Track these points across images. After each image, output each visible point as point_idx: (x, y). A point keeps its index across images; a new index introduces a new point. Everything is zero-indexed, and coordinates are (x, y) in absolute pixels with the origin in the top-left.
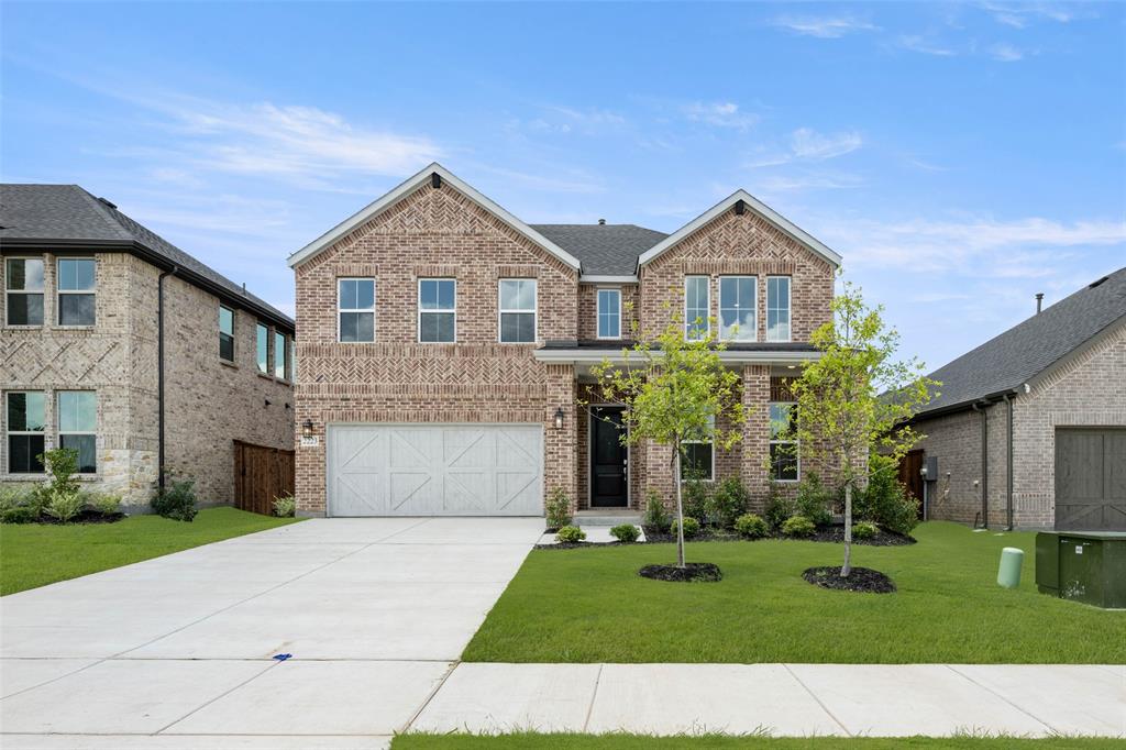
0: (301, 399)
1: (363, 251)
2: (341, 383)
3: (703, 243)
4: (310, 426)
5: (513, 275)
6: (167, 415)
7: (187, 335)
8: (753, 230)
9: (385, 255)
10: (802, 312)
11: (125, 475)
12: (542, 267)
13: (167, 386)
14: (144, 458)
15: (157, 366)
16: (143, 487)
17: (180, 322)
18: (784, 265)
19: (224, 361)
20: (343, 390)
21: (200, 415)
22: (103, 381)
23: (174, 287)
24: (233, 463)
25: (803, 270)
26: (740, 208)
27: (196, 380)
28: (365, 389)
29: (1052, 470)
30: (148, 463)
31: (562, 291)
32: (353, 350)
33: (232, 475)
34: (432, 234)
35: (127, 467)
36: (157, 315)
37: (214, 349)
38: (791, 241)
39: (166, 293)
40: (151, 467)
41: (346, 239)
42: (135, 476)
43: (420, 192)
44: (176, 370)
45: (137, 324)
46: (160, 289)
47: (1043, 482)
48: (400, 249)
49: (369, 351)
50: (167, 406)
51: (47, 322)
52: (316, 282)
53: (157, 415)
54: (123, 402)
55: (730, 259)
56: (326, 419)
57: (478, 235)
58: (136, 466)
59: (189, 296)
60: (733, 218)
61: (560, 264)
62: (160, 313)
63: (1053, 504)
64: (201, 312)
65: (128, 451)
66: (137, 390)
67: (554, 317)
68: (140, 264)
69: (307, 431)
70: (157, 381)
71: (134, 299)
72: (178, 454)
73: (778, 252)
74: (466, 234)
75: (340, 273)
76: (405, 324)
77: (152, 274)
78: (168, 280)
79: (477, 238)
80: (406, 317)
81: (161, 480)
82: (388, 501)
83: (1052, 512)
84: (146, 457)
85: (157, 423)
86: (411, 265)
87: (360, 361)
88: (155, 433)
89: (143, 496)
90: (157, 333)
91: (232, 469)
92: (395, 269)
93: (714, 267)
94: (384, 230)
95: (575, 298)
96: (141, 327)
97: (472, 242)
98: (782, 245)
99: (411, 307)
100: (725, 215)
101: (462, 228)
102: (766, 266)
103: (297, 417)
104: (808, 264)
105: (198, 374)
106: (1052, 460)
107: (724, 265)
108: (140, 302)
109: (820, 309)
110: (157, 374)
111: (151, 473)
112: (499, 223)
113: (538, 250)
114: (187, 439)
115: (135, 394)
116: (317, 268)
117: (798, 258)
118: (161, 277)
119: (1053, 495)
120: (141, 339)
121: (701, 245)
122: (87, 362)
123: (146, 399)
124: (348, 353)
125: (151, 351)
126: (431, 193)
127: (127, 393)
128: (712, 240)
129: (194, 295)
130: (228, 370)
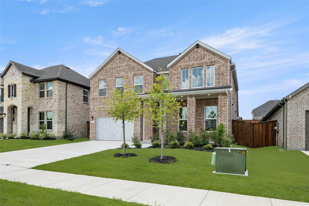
0: (91, 111)
1: (104, 73)
2: (99, 107)
3: (186, 58)
4: (93, 118)
5: (137, 75)
6: (68, 116)
7: (74, 97)
8: (202, 52)
9: (108, 73)
10: (218, 76)
11: (57, 130)
12: (144, 72)
13: (68, 109)
14: (61, 126)
15: (65, 105)
16: (61, 132)
17: (72, 94)
18: (212, 62)
19: (84, 102)
20: (99, 108)
21: (77, 116)
22: (54, 109)
23: (70, 87)
24: (87, 127)
25: (218, 63)
26: (198, 46)
27: (76, 107)
28: (104, 108)
29: (304, 127)
30: (63, 127)
31: (149, 78)
32: (102, 98)
33: (87, 130)
34: (119, 66)
35: (57, 128)
36: (65, 93)
37: (81, 100)
38: (214, 54)
39: (67, 88)
40: (63, 128)
41: (100, 70)
42: (59, 130)
43: (116, 56)
44: (71, 105)
45: (60, 96)
46: (66, 87)
47: (300, 132)
48: (112, 71)
49: (105, 98)
50: (67, 114)
51: (45, 97)
52: (94, 82)
53: (65, 116)
54: (57, 113)
55: (195, 62)
56: (96, 116)
57: (129, 65)
58: (59, 128)
59: (74, 88)
60: (196, 49)
61: (149, 70)
62: (66, 93)
63: (304, 140)
64: (78, 91)
65: (57, 124)
66: (60, 110)
67: (147, 85)
68: (61, 82)
69: (92, 119)
70: (65, 108)
71: (59, 90)
72: (71, 125)
73: (210, 58)
74: (126, 65)
75: (99, 79)
76: (112, 91)
77: (64, 84)
78: (68, 85)
79: (129, 66)
80: (113, 89)
81: (66, 131)
82: (109, 136)
83: (304, 143)
84: (62, 126)
85: (65, 118)
86: (114, 75)
87: (103, 101)
88: (64, 120)
89: (62, 135)
90: (65, 97)
91: (87, 128)
92: (110, 77)
93: (190, 66)
94: (108, 67)
95: (152, 79)
96: (61, 96)
97: (128, 67)
98: (211, 55)
99: (114, 86)
100: (193, 49)
101: (125, 64)
102: (206, 63)
103: (90, 115)
104: (220, 60)
105: (77, 106)
106: (304, 123)
107: (193, 64)
108: (61, 91)
109: (224, 74)
110: (65, 106)
111: (63, 129)
112: (134, 61)
113: (143, 67)
114: (73, 121)
115: (59, 112)
116: (95, 79)
117: (217, 59)
118: (67, 84)
119: (304, 137)
120: (61, 99)
121: (186, 59)
122: (51, 105)
123: (62, 112)
124: (100, 99)
125: (63, 102)
126: (118, 56)
127: (57, 111)
128: (189, 57)
129: (76, 87)
130: (86, 105)
